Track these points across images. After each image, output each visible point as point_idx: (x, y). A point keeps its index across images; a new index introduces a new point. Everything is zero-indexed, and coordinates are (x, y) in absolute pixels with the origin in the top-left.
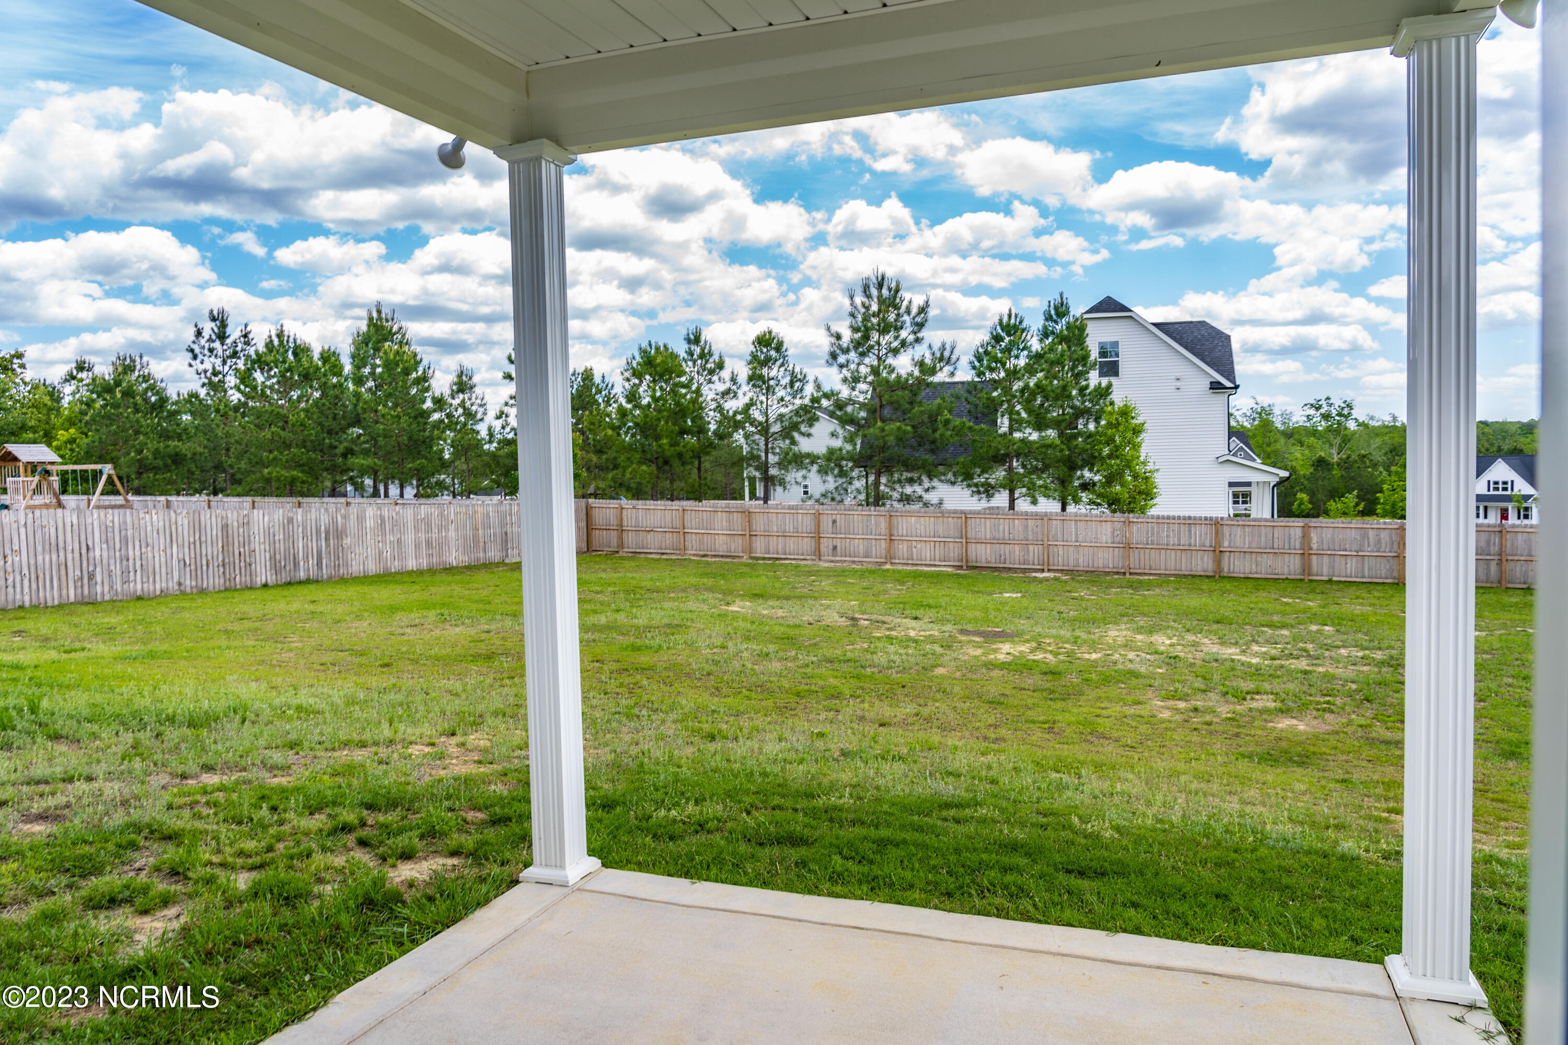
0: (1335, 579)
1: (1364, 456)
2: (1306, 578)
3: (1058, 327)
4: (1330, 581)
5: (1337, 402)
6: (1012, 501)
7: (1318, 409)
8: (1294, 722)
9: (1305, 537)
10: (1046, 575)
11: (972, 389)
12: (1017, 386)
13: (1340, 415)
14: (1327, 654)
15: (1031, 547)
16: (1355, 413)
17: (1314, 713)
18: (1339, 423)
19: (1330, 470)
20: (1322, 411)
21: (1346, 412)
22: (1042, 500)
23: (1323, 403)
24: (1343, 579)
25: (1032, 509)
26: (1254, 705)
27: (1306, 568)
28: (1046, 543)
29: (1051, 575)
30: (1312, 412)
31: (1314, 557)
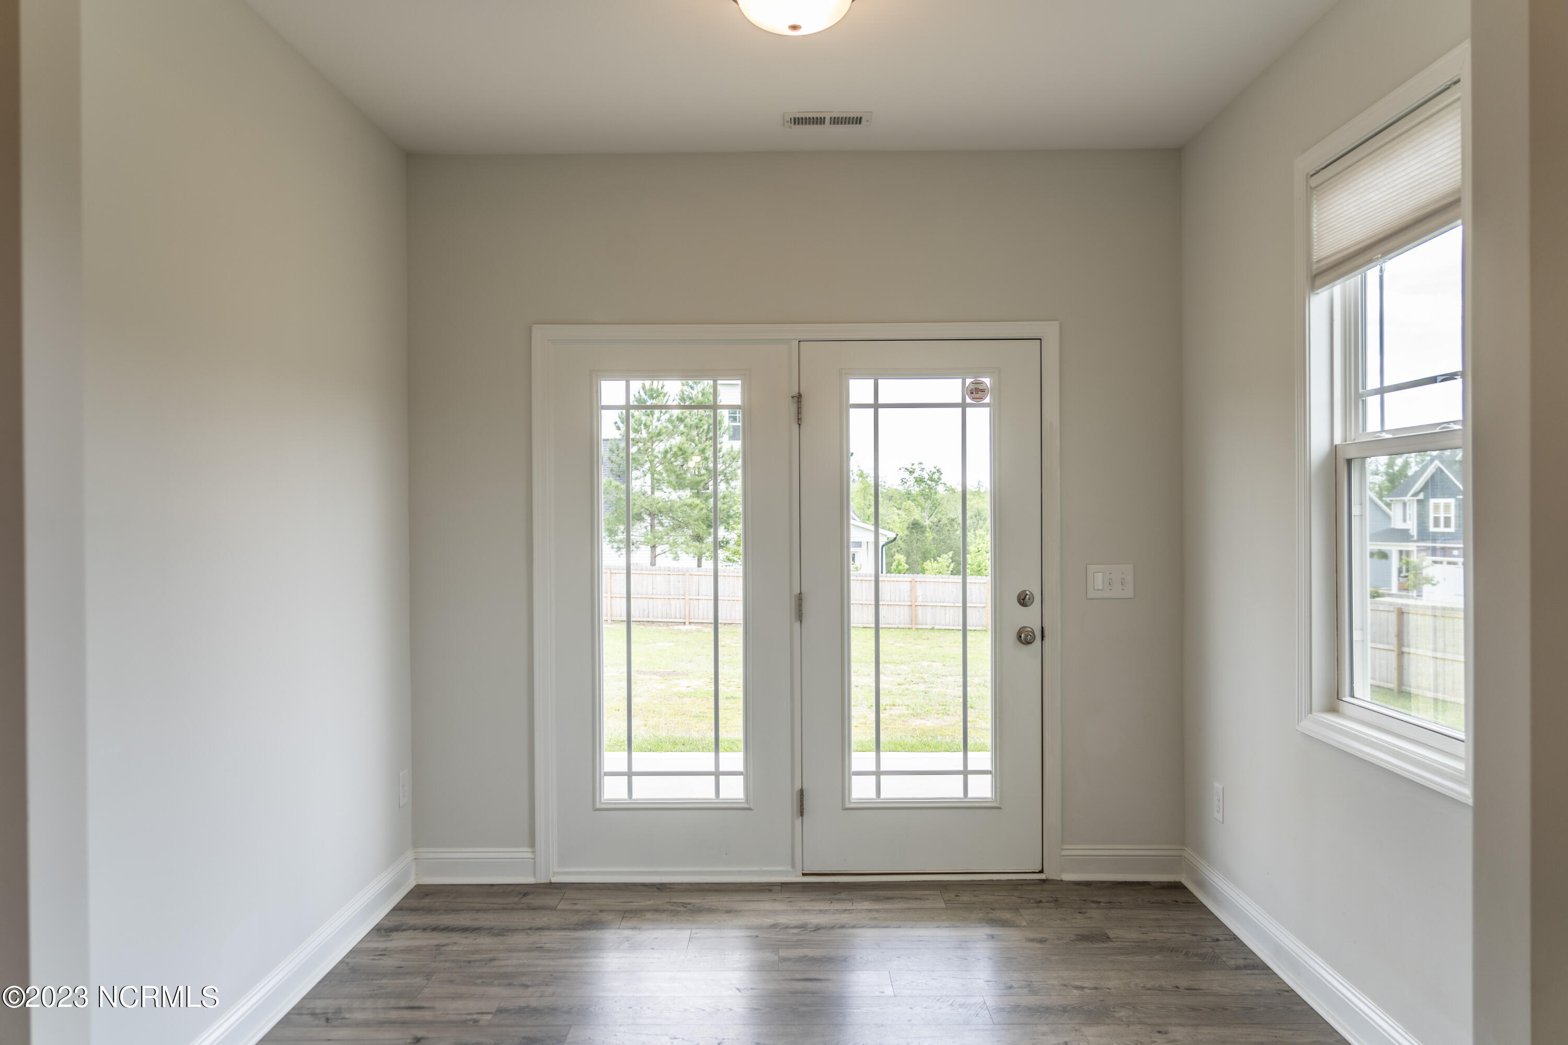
0: (937, 627)
1: (953, 520)
2: (914, 626)
3: (694, 393)
4: (932, 629)
5: (929, 467)
6: (654, 557)
7: (911, 472)
8: (923, 721)
9: (912, 590)
10: (688, 627)
11: (614, 448)
12: (659, 447)
13: (931, 479)
14: (939, 680)
15: (673, 602)
16: (944, 478)
17: (936, 716)
18: (930, 488)
19: (923, 532)
20: (916, 475)
21: (936, 476)
22: (682, 555)
23: (916, 466)
24: (943, 627)
25: (675, 564)
26: (892, 712)
27: (913, 620)
28: (687, 597)
29: (693, 627)
30: (906, 475)
31: (920, 608)
